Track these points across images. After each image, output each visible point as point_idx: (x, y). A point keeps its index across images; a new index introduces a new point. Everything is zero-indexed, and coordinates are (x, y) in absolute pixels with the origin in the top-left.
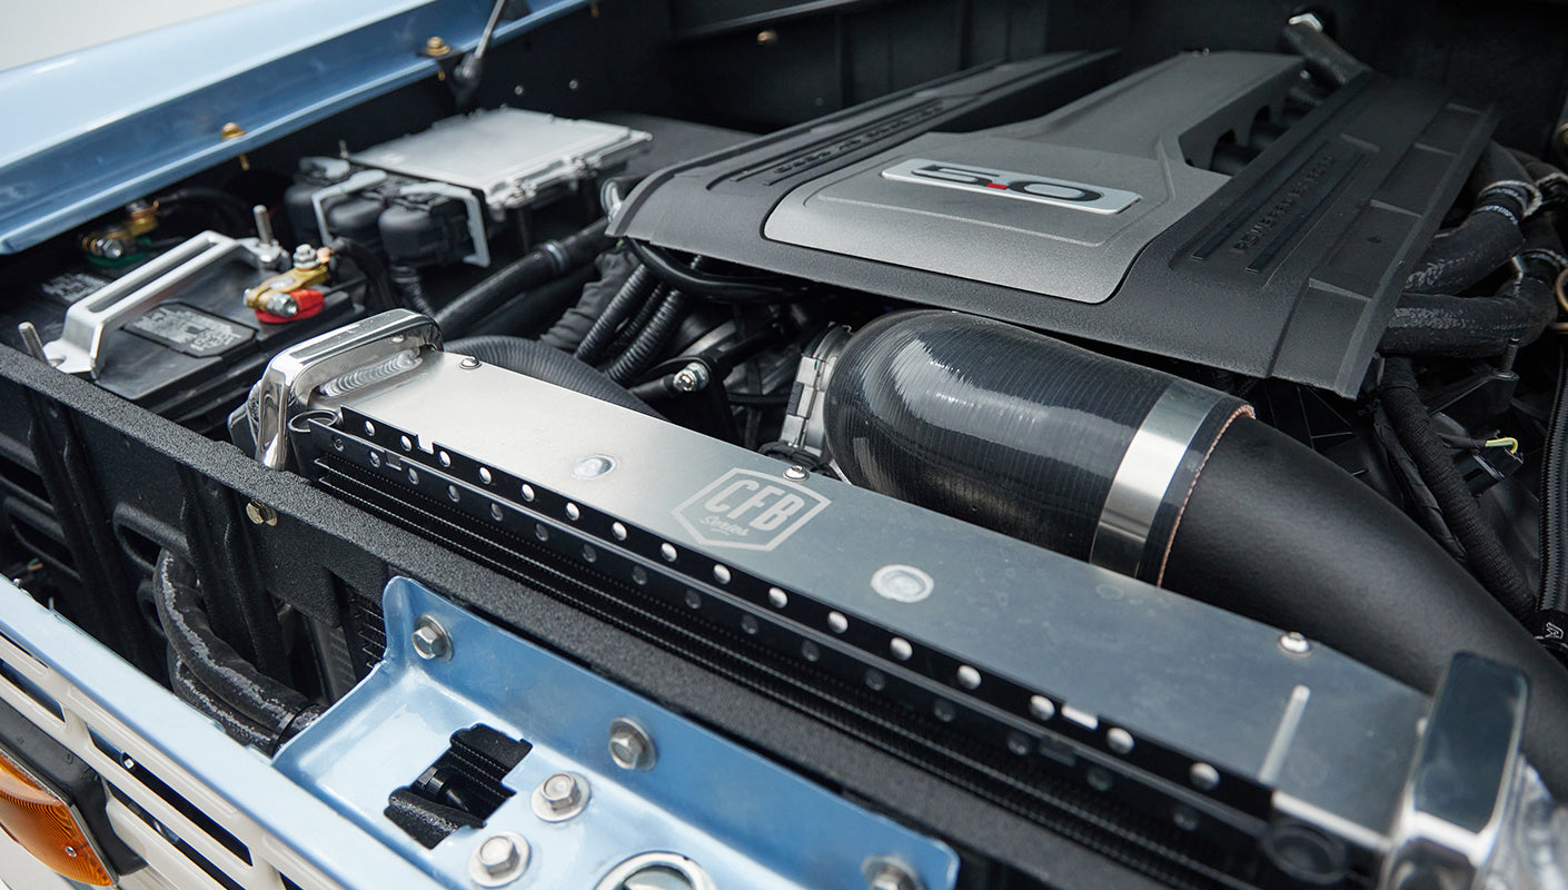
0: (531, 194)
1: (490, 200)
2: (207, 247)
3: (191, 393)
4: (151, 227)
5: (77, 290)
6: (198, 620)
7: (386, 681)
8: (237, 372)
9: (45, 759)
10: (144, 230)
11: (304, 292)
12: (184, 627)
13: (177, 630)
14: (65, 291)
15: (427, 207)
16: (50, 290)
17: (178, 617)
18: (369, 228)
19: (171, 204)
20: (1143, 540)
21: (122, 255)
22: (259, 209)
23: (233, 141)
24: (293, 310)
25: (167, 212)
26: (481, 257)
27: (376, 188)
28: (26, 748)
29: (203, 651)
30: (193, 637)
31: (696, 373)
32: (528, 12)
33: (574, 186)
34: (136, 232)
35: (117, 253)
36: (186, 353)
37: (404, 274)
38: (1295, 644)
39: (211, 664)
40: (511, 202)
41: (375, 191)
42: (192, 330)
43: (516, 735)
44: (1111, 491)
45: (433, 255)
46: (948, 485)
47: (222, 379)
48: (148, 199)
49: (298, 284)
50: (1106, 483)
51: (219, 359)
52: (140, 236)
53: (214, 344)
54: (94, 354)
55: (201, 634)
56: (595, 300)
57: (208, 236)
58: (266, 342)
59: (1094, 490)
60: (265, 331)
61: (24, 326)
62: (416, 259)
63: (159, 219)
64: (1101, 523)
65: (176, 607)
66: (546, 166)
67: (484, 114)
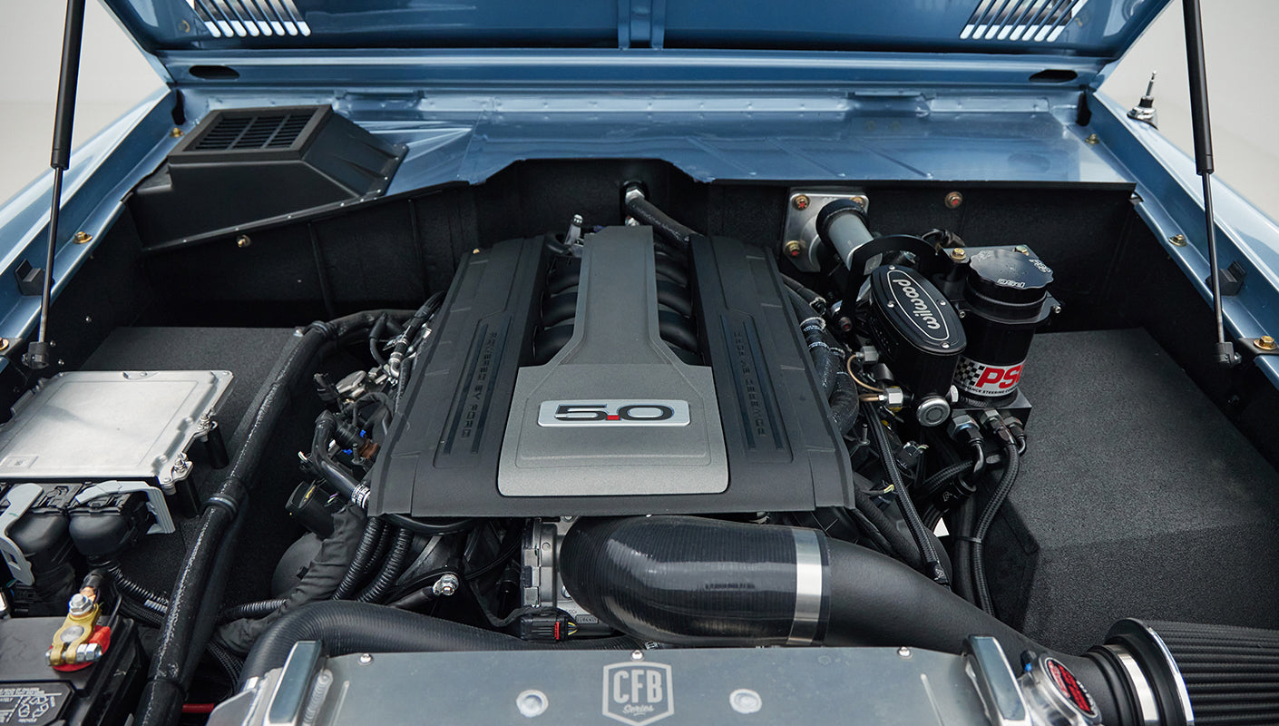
0: (188, 464)
1: (162, 482)
11: (99, 634)
15: (115, 508)
20: (817, 620)
24: (100, 654)
26: (167, 528)
31: (453, 582)
38: (905, 652)
40: (178, 476)
44: (797, 599)
46: (707, 626)
49: (88, 630)
50: (793, 595)
53: (42, 710)
59: (788, 600)
60: (79, 680)
64: (795, 619)
66: (176, 432)
67: (46, 384)
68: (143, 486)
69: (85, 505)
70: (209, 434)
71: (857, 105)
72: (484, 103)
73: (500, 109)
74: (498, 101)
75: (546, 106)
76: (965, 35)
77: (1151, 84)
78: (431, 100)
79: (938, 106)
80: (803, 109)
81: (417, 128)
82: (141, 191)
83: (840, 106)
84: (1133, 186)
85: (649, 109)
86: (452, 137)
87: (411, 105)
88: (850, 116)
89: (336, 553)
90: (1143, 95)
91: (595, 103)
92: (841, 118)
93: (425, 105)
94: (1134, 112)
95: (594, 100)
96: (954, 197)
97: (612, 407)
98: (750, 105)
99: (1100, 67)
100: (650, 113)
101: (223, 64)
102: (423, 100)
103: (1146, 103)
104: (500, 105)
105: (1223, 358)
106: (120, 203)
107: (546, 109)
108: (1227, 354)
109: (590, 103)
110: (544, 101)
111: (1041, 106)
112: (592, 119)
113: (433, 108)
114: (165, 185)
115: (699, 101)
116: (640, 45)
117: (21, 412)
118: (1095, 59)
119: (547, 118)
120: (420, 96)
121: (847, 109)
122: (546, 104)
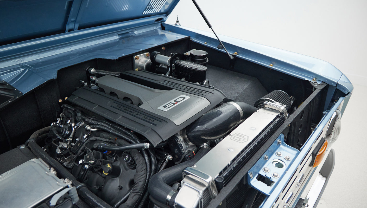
66: (49, 176)
68: (68, 189)
71: (121, 36)
72: (18, 61)
73: (24, 62)
74: (23, 59)
75: (40, 57)
76: (143, 14)
77: (177, 18)
79: (137, 32)
80: (109, 40)
83: (116, 37)
84: (190, 37)
85: (71, 50)
88: (120, 39)
89: (142, 166)
90: (177, 20)
91: (55, 52)
92: (118, 40)
94: (176, 24)
95: (54, 51)
96: (163, 48)
97: (173, 101)
99: (166, 16)
100: (71, 51)
103: (178, 22)
104: (24, 60)
105: (232, 58)
107: (40, 58)
108: (232, 57)
109: (53, 52)
110: (38, 55)
111: (155, 28)
112: (55, 57)
115: (83, 44)
116: (71, 30)
118: (164, 15)
119: (41, 60)
121: (119, 38)
122: (39, 56)
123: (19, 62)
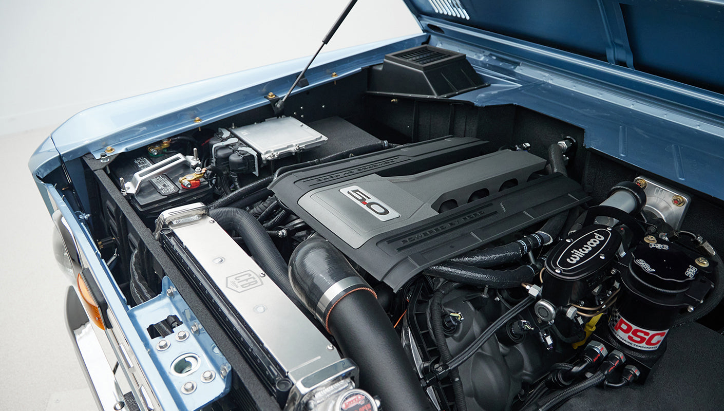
0: (276, 156)
1: (263, 156)
2: (178, 159)
3: (157, 205)
4: (168, 146)
5: (143, 163)
6: (138, 269)
7: (160, 299)
8: (170, 201)
9: (96, 294)
10: (166, 147)
11: (194, 181)
12: (134, 270)
13: (132, 270)
14: (139, 163)
15: (243, 156)
16: (136, 162)
17: (134, 267)
18: (226, 158)
19: (175, 140)
21: (157, 154)
22: (195, 149)
23: (197, 123)
24: (189, 186)
25: (173, 142)
26: (256, 173)
27: (233, 145)
28: (94, 290)
29: (137, 278)
30: (136, 274)
31: (283, 233)
32: (308, 85)
33: (294, 154)
34: (163, 147)
35: (156, 154)
36: (159, 193)
37: (233, 174)
38: (330, 347)
39: (138, 281)
40: (269, 158)
41: (232, 146)
42: (164, 185)
43: (181, 320)
45: (242, 170)
47: (166, 203)
48: (169, 139)
49: (193, 179)
51: (166, 197)
52: (164, 149)
53: (167, 191)
54: (136, 189)
55: (138, 273)
56: (269, 202)
57: (179, 155)
58: (181, 193)
60: (182, 190)
61: (121, 179)
62: (238, 171)
63: (170, 144)
65: (134, 265)
66: (286, 146)
67: (284, 117)
68: (255, 154)
69: (238, 151)
70: (296, 153)
72: (545, 76)
73: (550, 82)
74: (553, 78)
75: (574, 88)
78: (522, 67)
81: (501, 78)
82: (374, 68)
86: (513, 87)
87: (512, 67)
91: (601, 94)
93: (518, 70)
97: (371, 200)
98: (699, 126)
101: (438, 26)
102: (518, 67)
104: (552, 80)
106: (360, 68)
107: (574, 89)
109: (599, 93)
110: (575, 84)
113: (520, 72)
114: (380, 68)
115: (665, 112)
116: (622, 64)
117: (267, 121)
119: (573, 94)
120: (518, 64)
122: (575, 86)
123: (544, 78)
